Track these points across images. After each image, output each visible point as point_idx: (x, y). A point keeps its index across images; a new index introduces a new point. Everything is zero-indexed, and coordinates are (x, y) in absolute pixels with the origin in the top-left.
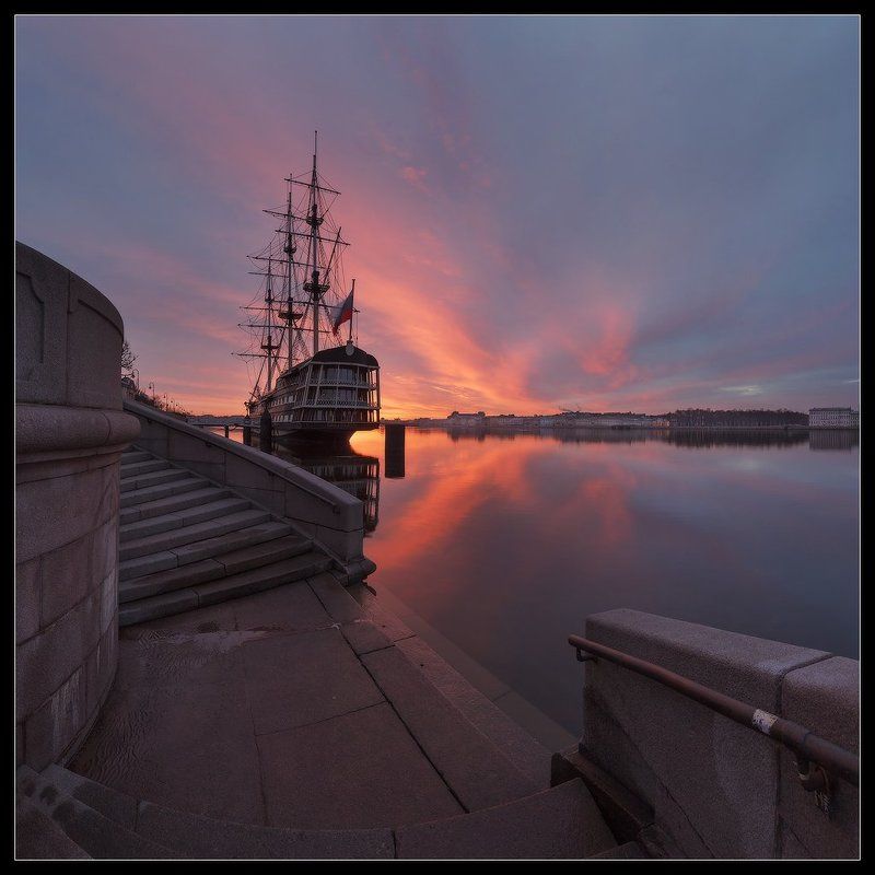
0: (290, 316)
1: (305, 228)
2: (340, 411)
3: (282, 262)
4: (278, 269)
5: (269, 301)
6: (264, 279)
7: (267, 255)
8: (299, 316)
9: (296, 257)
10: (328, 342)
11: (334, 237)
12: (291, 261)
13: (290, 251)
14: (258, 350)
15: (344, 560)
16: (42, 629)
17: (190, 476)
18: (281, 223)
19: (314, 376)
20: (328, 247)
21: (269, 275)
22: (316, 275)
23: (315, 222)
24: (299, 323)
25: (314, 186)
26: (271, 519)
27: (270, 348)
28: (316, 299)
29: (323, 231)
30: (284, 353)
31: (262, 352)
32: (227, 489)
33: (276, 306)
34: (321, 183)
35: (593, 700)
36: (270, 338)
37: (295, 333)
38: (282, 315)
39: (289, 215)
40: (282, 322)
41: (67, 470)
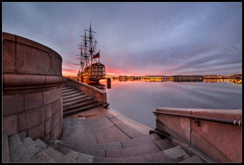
0: (86, 57)
1: (88, 39)
2: (97, 76)
3: (84, 46)
4: (83, 48)
5: (82, 54)
6: (80, 49)
7: (81, 45)
8: (88, 57)
9: (87, 45)
10: (94, 62)
11: (95, 41)
12: (86, 46)
13: (86, 44)
14: (79, 64)
15: (103, 103)
16: (53, 116)
17: (71, 88)
18: (84, 38)
19: (91, 69)
20: (94, 43)
21: (81, 49)
22: (91, 49)
23: (91, 38)
24: (88, 58)
25: (90, 31)
26: (88, 96)
27: (82, 63)
28: (91, 53)
29: (93, 40)
30: (85, 64)
31: (80, 64)
32: (79, 91)
33: (83, 55)
34: (92, 31)
35: (158, 121)
36: (82, 61)
37: (87, 60)
38: (84, 57)
39: (85, 37)
40: (84, 58)
41: (56, 87)
